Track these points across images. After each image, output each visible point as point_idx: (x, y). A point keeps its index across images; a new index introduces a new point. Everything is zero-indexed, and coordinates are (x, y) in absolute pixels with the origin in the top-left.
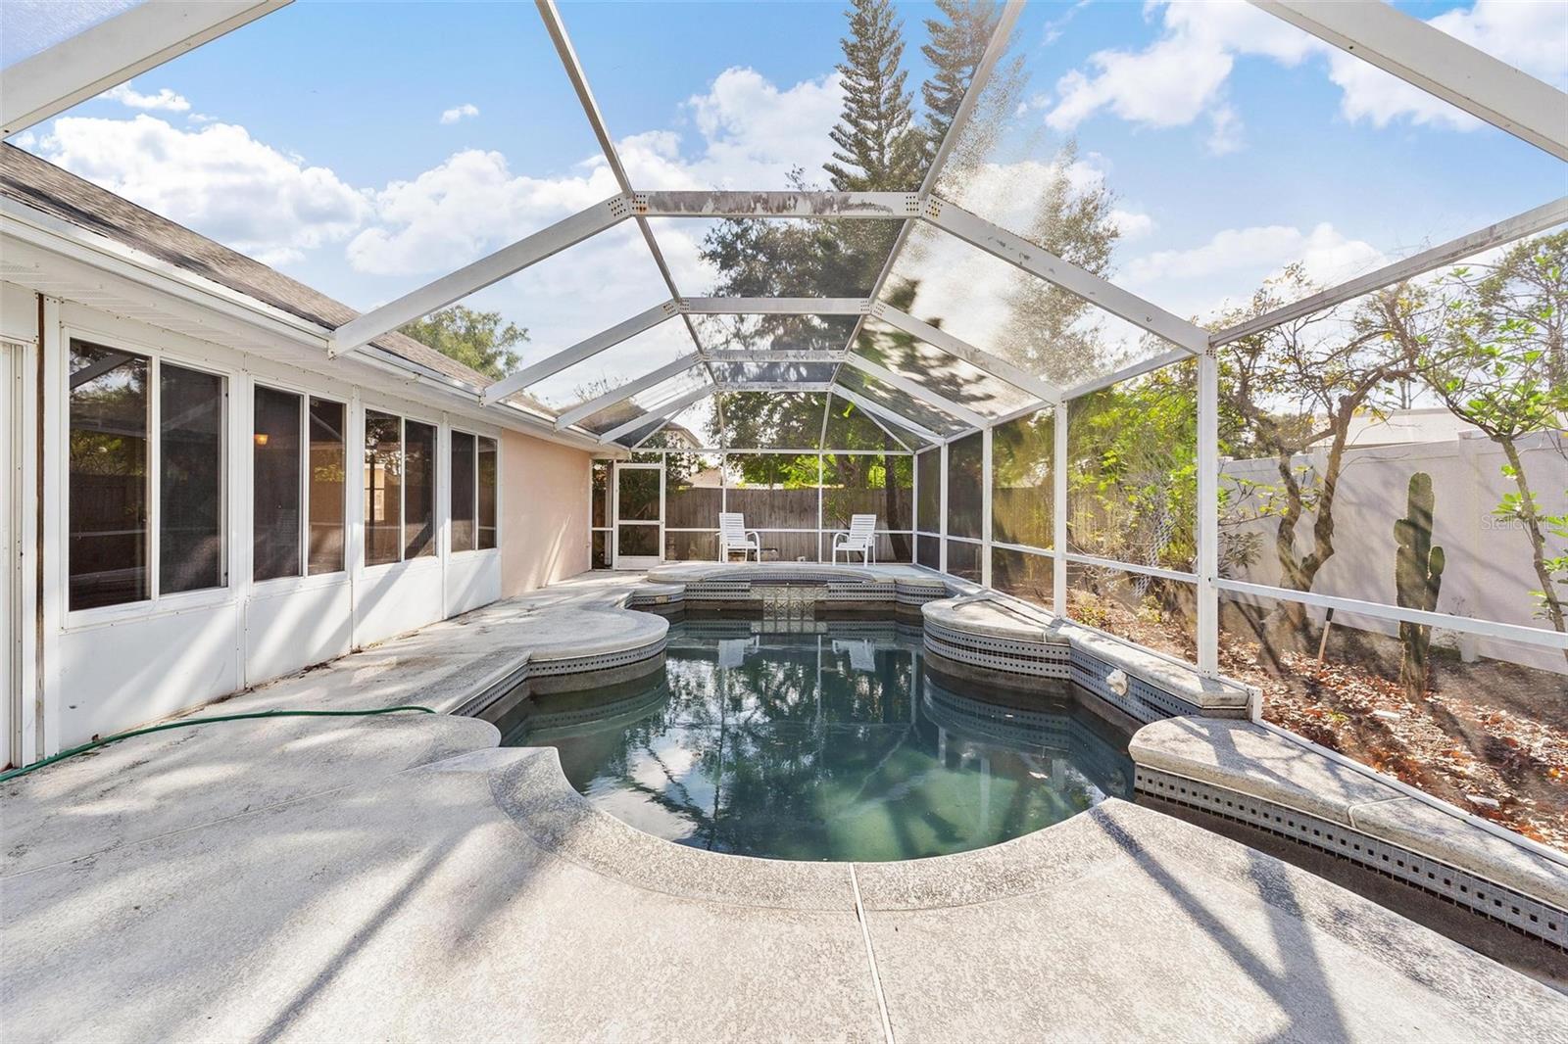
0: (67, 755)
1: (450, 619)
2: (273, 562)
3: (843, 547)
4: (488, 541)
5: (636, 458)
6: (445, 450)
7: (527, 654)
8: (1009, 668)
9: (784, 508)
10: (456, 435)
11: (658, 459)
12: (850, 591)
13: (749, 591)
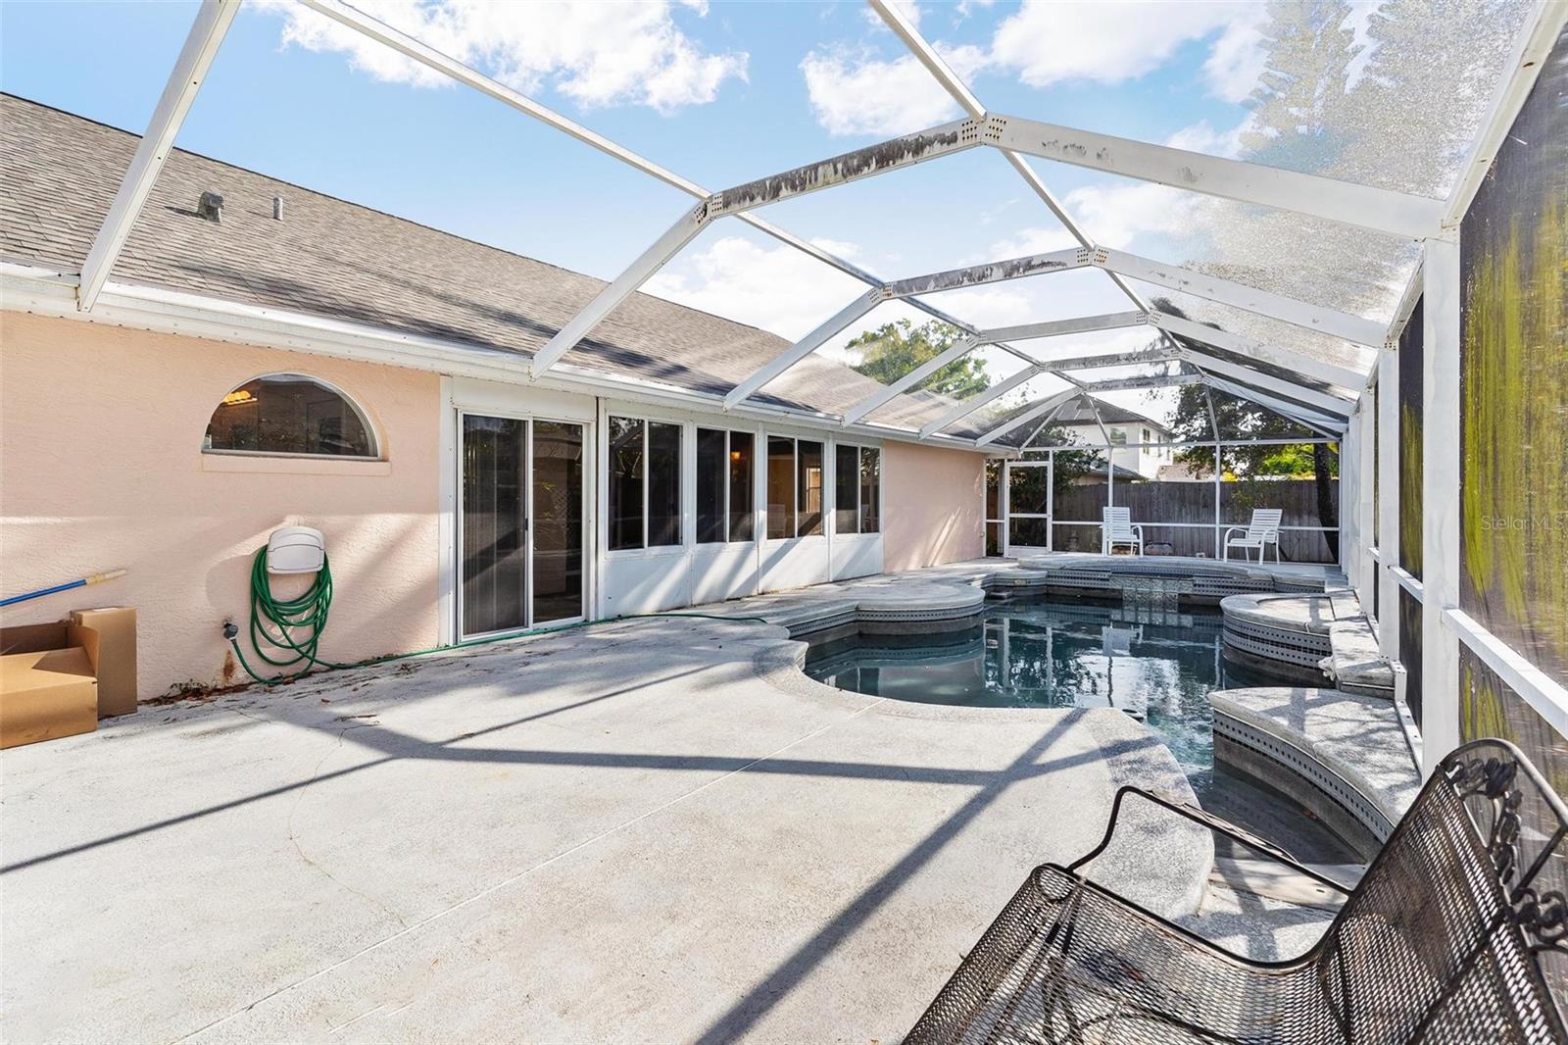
0: (606, 621)
1: (834, 582)
2: (708, 532)
3: (1237, 543)
4: (871, 526)
5: (1027, 456)
6: (831, 459)
7: (857, 603)
8: (1275, 656)
9: (1196, 503)
10: (840, 448)
11: (1045, 456)
12: (1219, 587)
13: (1108, 580)
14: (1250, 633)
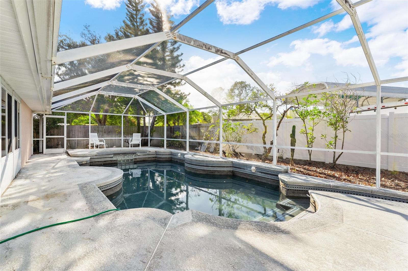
1: (16, 178)
3: (132, 143)
5: (53, 114)
8: (219, 170)
10: (15, 101)
12: (144, 155)
13: (113, 157)
14: (210, 165)
